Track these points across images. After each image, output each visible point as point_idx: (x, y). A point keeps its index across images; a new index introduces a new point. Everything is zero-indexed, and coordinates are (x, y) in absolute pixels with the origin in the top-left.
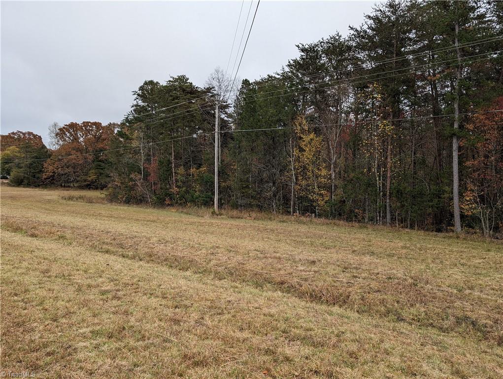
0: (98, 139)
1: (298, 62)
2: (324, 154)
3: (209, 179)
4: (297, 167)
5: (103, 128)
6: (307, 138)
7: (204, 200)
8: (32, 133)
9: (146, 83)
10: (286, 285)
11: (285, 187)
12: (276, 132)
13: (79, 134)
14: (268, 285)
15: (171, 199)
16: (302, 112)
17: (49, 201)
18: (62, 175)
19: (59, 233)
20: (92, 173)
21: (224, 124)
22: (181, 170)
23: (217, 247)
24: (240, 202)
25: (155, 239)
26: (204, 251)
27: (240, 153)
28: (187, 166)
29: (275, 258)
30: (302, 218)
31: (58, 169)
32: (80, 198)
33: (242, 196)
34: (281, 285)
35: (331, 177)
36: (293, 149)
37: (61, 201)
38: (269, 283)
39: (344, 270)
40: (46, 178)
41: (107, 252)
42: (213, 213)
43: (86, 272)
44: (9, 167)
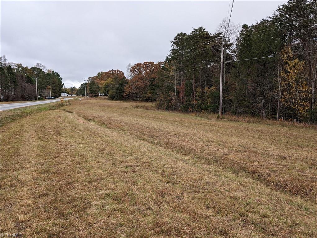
0: (152, 72)
1: (286, 6)
2: (306, 74)
3: (217, 95)
4: (283, 85)
5: (155, 65)
6: (291, 63)
7: (213, 109)
8: (119, 70)
9: (178, 35)
10: (257, 174)
11: (273, 100)
12: (266, 60)
13: (142, 69)
14: (243, 173)
15: (192, 108)
16: (288, 44)
17: (126, 108)
18: (134, 93)
19: (122, 127)
20: (149, 92)
21: (228, 57)
22: (199, 89)
23: (212, 141)
24: (238, 110)
25: (173, 133)
26: (201, 143)
27: (239, 76)
28: (203, 87)
29: (253, 152)
30: (286, 122)
31: (131, 90)
32: (142, 106)
33: (240, 106)
34: (253, 173)
35: (311, 92)
36: (280, 71)
37: (132, 108)
38: (244, 171)
39: (311, 166)
40: (126, 96)
41: (144, 139)
42: (218, 117)
43: (124, 152)
44: (108, 89)
